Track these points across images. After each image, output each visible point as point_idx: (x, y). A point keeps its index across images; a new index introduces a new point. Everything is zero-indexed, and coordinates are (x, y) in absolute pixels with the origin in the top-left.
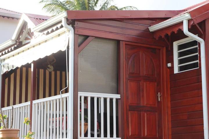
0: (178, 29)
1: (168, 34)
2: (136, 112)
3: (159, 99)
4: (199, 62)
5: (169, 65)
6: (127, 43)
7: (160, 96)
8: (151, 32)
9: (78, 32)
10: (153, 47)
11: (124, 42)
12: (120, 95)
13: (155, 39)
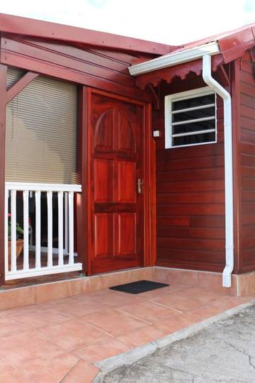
0: (187, 73)
1: (166, 81)
2: (105, 214)
3: (139, 190)
4: (216, 132)
5: (157, 134)
6: (95, 91)
7: (141, 185)
8: (132, 76)
9: (6, 59)
10: (133, 101)
11: (89, 88)
12: (80, 186)
13: (139, 88)
